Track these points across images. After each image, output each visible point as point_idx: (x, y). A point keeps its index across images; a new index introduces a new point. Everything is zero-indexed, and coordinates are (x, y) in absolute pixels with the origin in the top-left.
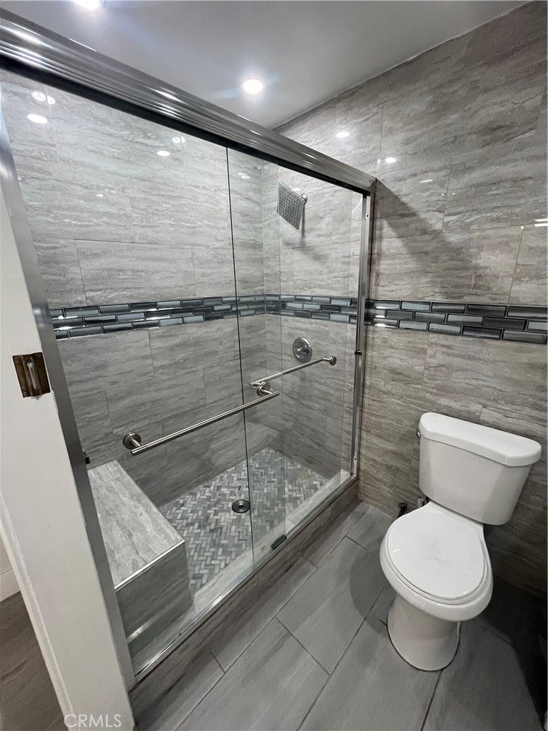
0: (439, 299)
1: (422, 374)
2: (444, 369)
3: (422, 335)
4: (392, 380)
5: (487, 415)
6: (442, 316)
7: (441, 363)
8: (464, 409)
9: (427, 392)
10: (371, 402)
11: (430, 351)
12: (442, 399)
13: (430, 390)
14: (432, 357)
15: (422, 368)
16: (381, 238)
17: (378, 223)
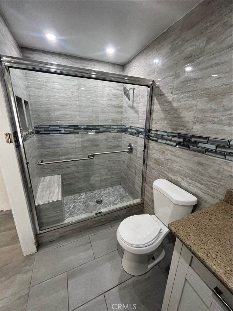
0: (170, 131)
1: (163, 162)
2: (170, 161)
3: (164, 146)
4: (155, 164)
5: (184, 184)
6: (170, 138)
7: (170, 158)
8: (176, 179)
9: (165, 170)
10: (149, 172)
11: (166, 153)
12: (169, 174)
13: (166, 169)
14: (167, 155)
15: (164, 159)
16: (154, 104)
17: (153, 98)
